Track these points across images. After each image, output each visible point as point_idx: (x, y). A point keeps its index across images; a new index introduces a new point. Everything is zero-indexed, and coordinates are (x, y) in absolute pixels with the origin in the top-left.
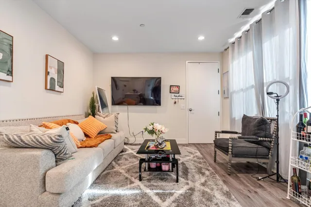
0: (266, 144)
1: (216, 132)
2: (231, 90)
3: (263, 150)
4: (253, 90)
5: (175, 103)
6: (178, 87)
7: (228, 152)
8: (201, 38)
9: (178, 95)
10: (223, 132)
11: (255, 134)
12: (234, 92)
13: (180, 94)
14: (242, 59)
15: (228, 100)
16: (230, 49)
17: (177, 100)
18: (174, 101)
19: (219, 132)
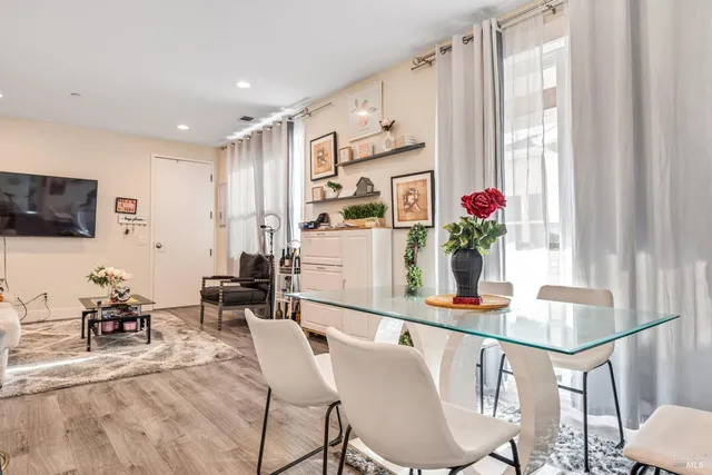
0: (263, 286)
1: (204, 279)
2: (229, 214)
3: (259, 294)
4: (255, 218)
5: (127, 232)
6: (135, 201)
7: (218, 300)
8: (183, 127)
9: (132, 217)
10: (214, 278)
11: (252, 276)
12: (233, 218)
13: (138, 216)
14: (243, 172)
15: (225, 230)
16: (228, 150)
17: (130, 227)
18: (124, 228)
19: (207, 278)
